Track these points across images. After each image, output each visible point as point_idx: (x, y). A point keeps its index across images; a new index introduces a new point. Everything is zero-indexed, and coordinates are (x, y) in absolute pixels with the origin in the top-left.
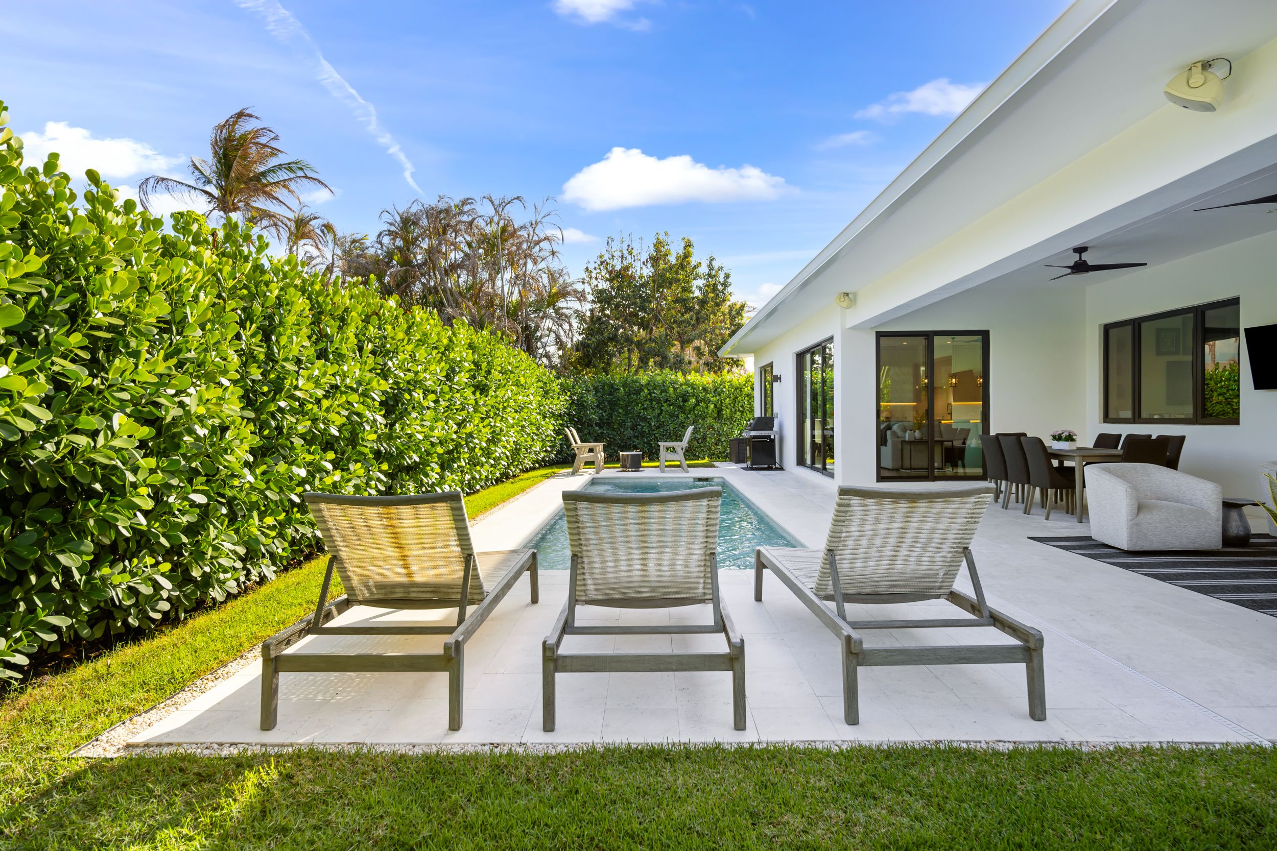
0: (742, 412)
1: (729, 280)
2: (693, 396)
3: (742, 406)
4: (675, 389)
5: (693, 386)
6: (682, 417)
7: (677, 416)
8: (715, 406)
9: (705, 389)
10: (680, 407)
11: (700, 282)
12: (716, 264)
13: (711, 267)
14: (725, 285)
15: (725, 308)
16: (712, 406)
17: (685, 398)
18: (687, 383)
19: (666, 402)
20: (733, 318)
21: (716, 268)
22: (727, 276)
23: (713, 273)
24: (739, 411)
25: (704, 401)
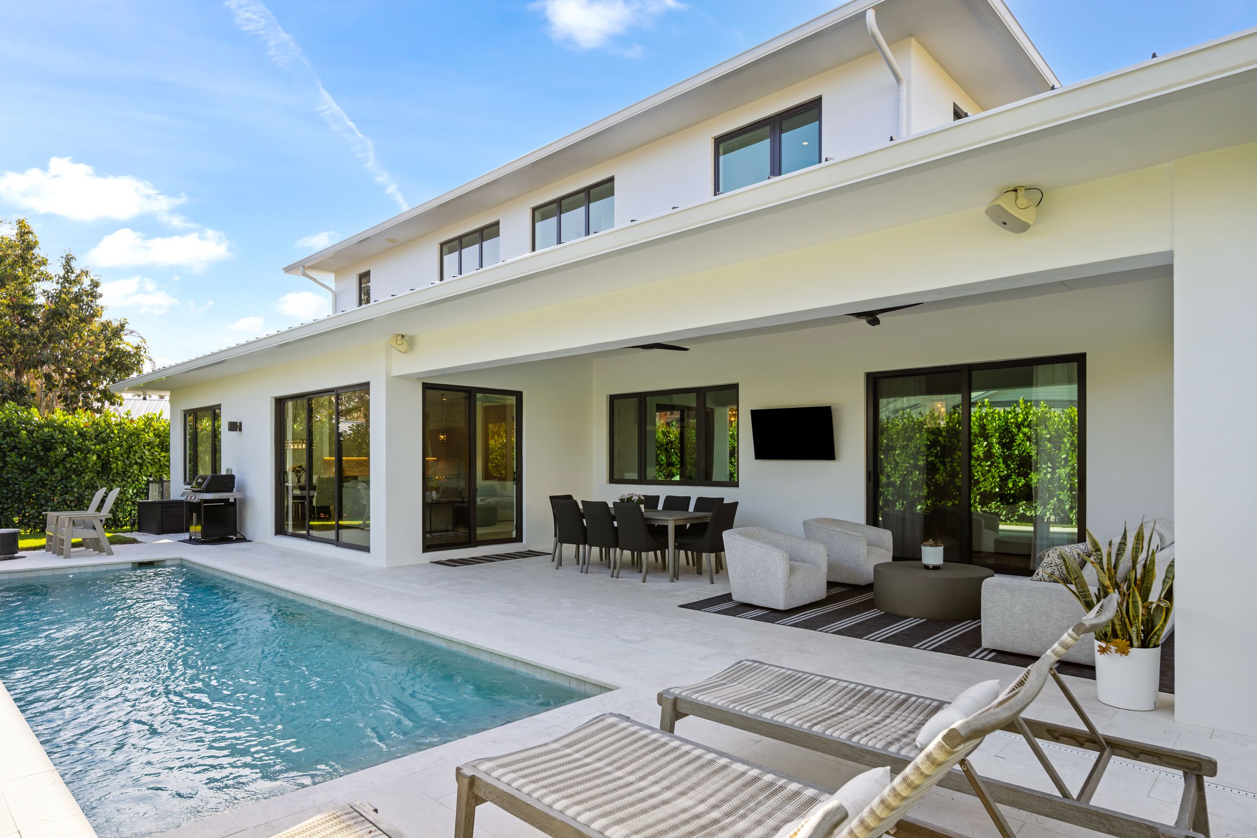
0: (141, 465)
1: (99, 290)
2: (63, 443)
3: (141, 458)
4: (30, 433)
5: (61, 428)
6: (42, 472)
7: (34, 471)
8: (99, 457)
9: (82, 434)
10: (38, 458)
11: (51, 287)
12: (77, 267)
13: (68, 269)
14: (93, 295)
15: (96, 324)
16: (95, 458)
17: (48, 445)
18: (50, 424)
19: (12, 450)
20: (108, 341)
21: (77, 272)
22: (95, 285)
23: (73, 277)
24: (136, 463)
25: (79, 449)
